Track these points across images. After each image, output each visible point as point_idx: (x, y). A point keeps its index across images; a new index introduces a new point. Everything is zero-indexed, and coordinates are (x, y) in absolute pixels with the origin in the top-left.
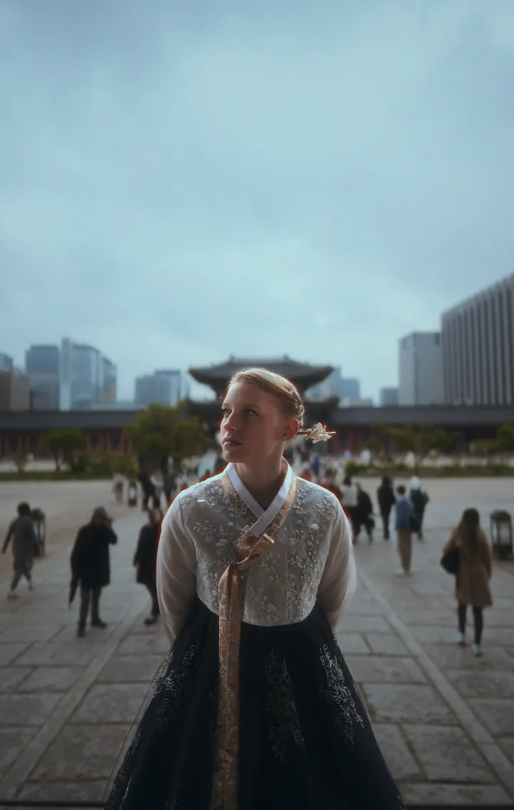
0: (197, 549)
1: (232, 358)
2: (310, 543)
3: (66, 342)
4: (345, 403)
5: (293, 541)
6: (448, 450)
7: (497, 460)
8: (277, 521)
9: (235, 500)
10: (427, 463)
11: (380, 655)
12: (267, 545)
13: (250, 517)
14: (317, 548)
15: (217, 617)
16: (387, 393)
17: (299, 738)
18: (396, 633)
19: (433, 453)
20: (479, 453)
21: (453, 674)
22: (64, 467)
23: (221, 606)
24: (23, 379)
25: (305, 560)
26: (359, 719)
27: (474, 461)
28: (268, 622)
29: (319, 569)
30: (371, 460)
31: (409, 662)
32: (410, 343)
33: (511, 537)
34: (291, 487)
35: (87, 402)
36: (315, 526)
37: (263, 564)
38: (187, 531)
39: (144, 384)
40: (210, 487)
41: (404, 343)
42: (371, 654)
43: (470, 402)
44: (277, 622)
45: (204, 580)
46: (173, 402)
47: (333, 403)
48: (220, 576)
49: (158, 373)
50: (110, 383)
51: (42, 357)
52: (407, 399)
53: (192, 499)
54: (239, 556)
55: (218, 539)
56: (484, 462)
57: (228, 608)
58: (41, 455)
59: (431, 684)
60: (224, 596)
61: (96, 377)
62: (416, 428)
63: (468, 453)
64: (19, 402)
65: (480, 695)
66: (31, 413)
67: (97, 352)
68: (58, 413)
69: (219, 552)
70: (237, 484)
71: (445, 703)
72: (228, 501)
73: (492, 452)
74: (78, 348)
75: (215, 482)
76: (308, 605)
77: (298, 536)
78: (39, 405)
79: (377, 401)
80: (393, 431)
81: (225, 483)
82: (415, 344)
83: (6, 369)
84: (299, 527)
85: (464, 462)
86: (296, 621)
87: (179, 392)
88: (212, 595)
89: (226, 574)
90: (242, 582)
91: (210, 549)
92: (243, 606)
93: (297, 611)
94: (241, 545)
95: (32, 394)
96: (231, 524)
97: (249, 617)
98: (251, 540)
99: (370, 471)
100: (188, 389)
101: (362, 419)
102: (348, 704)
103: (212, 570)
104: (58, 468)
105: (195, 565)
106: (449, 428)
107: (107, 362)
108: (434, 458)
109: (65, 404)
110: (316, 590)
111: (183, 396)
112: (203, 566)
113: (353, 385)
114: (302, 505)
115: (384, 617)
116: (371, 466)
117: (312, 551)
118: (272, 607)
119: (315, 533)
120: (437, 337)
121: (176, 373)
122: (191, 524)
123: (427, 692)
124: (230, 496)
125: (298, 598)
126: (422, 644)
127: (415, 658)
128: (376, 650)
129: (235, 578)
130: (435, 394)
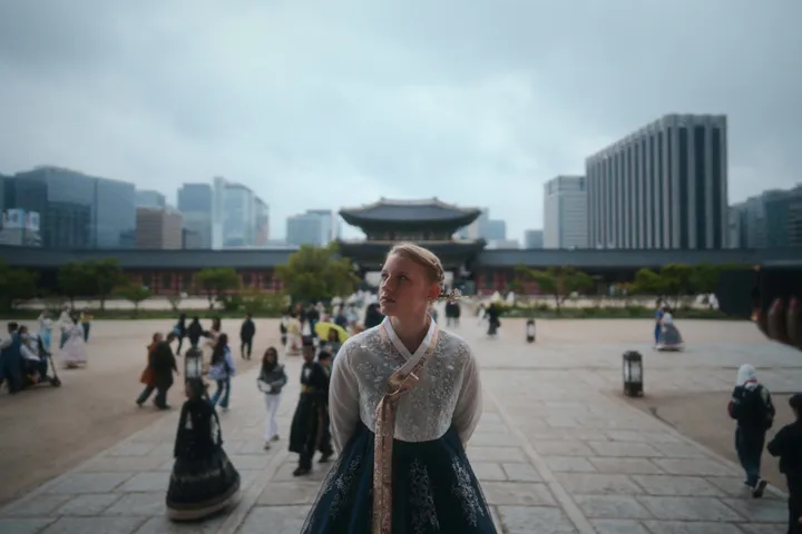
0: (360, 385)
1: (383, 199)
2: (447, 380)
3: (218, 181)
4: (491, 245)
5: (433, 378)
6: (589, 292)
7: (635, 303)
8: (421, 363)
9: (390, 346)
10: (568, 304)
11: (513, 481)
12: (413, 382)
13: (401, 360)
14: (452, 384)
15: (374, 434)
16: (533, 235)
17: (434, 521)
18: (530, 462)
19: (575, 294)
20: (618, 296)
21: (579, 498)
22: (218, 305)
23: (377, 427)
24: (176, 217)
25: (442, 393)
26: (480, 509)
27: (613, 303)
28: (412, 439)
29: (454, 399)
30: (515, 301)
31: (541, 487)
32: (555, 187)
33: (641, 377)
34: (433, 336)
35: (239, 241)
36: (451, 367)
37: (411, 396)
38: (352, 371)
39: (295, 224)
40: (371, 336)
41: (549, 187)
42: (507, 481)
43: (611, 246)
44: (420, 439)
45: (365, 407)
46: (325, 244)
47: (479, 245)
48: (377, 405)
49: (310, 212)
50: (262, 222)
51: (194, 195)
52: (551, 243)
53: (356, 346)
54: (391, 389)
55: (375, 376)
56: (622, 304)
57: (382, 429)
58: (195, 293)
59: (560, 507)
60: (379, 419)
61: (248, 217)
62: (558, 271)
63: (608, 295)
64: (171, 241)
65: (603, 517)
66: (184, 251)
67: (249, 191)
68: (210, 251)
69: (377, 386)
70: (392, 334)
71: (572, 523)
72: (383, 347)
73: (630, 295)
74: (229, 187)
75: (375, 332)
76: (444, 426)
77: (437, 375)
78: (192, 244)
79: (522, 244)
80: (536, 274)
81: (382, 333)
82: (560, 188)
83: (159, 208)
84: (438, 367)
85: (604, 303)
86: (433, 438)
87: (330, 232)
88: (371, 418)
89: (381, 403)
90: (393, 409)
91: (369, 384)
92: (394, 426)
93: (435, 431)
94: (394, 381)
95: (185, 232)
96: (386, 365)
97: (398, 435)
98: (401, 377)
99: (514, 312)
100: (339, 229)
101: (508, 261)
102: (472, 498)
103: (371, 399)
104: (212, 306)
105: (358, 396)
106: (590, 271)
107: (259, 201)
108: (574, 299)
109: (217, 244)
110: (451, 416)
111: (334, 237)
112: (364, 397)
113: (500, 228)
114: (442, 351)
115: (521, 448)
116: (515, 307)
117: (448, 387)
118: (415, 428)
119: (451, 372)
120: (581, 181)
121: (328, 213)
122: (355, 364)
123: (556, 513)
124: (386, 343)
125: (436, 422)
126: (553, 472)
127: (546, 484)
128: (512, 478)
129: (388, 406)
130: (578, 239)
